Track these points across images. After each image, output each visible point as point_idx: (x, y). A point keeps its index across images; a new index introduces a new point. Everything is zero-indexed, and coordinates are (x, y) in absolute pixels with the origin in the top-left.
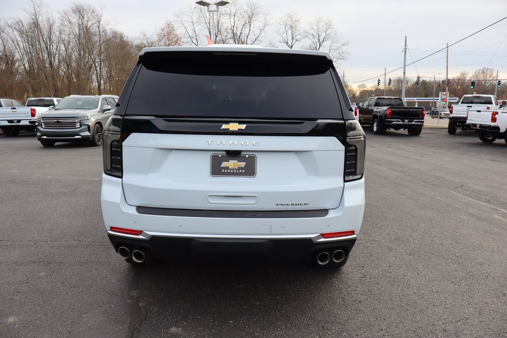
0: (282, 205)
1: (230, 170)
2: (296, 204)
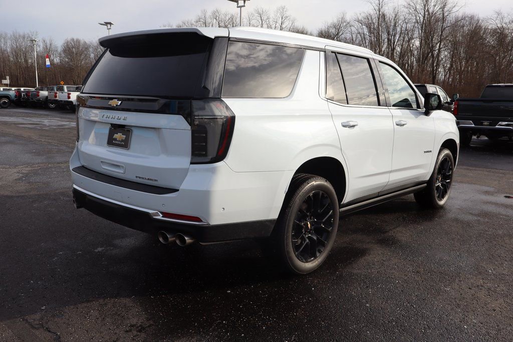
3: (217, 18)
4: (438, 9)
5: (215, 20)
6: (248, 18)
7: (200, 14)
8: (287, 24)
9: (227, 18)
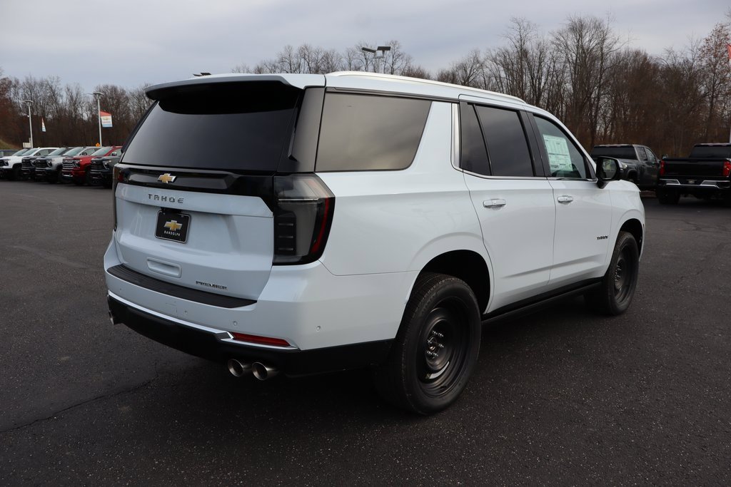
0: (201, 283)
1: (171, 231)
2: (213, 285)
3: (307, 57)
4: (594, 45)
5: (303, 60)
6: (347, 57)
7: (283, 51)
8: (399, 64)
9: (320, 57)
